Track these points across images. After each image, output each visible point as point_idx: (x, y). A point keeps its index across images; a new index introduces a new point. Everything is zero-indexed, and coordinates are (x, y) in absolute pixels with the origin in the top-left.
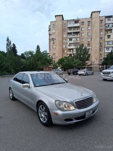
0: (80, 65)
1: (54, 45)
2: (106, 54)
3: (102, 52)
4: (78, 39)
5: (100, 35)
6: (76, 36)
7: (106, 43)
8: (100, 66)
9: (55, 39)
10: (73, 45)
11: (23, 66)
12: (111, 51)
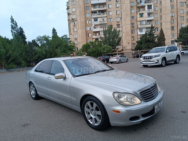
0: (110, 51)
1: (75, 27)
2: (139, 37)
3: (135, 35)
4: (105, 19)
5: (131, 13)
6: (102, 15)
7: (139, 23)
8: (133, 52)
9: (76, 20)
10: (99, 27)
11: (37, 56)
12: (145, 33)
